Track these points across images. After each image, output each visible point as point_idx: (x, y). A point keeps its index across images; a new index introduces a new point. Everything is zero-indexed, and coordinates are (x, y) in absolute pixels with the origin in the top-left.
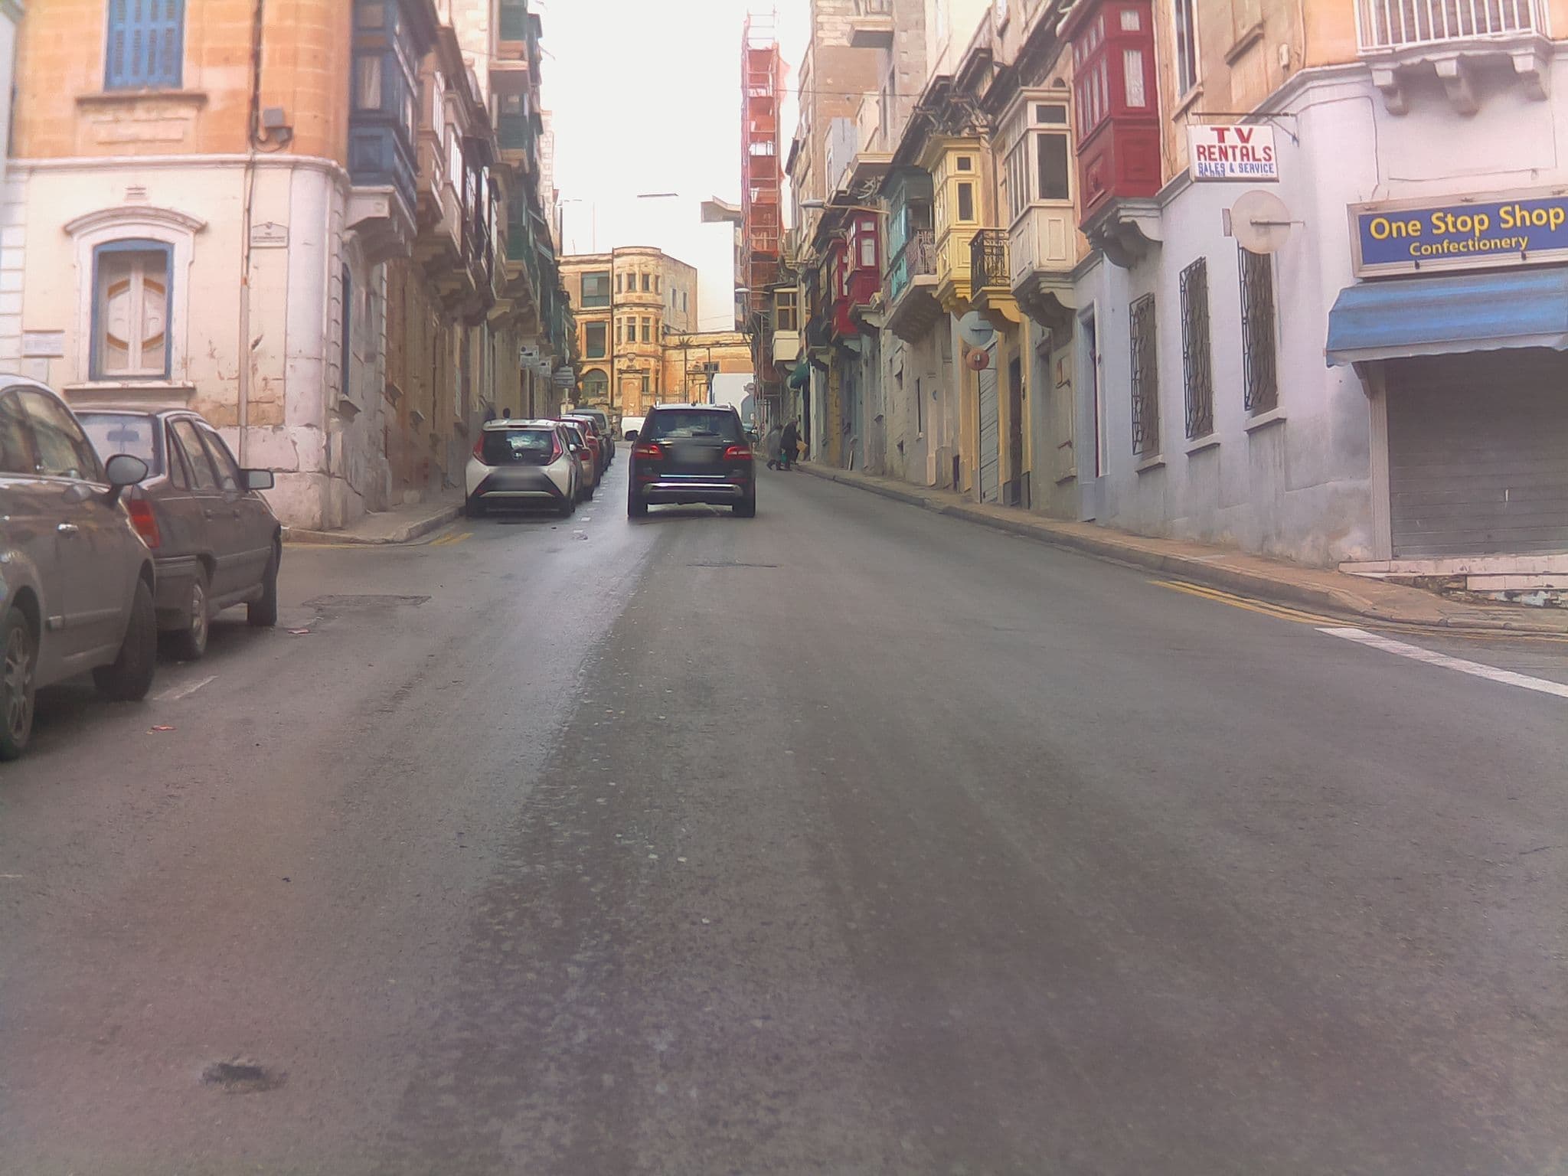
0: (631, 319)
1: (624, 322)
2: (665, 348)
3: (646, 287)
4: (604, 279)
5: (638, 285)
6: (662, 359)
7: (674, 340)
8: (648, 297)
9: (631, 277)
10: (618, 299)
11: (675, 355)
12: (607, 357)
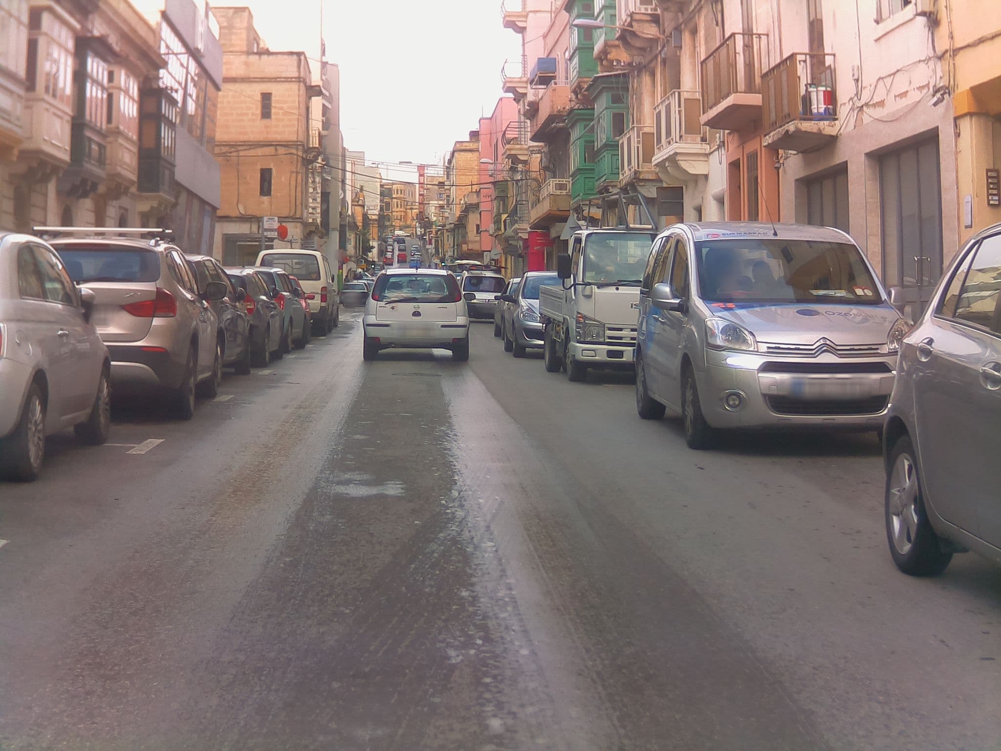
0: (397, 202)
1: (395, 203)
2: (406, 209)
3: (401, 193)
4: (390, 190)
5: (399, 192)
6: (405, 212)
7: (409, 207)
8: (402, 196)
9: (397, 190)
10: (394, 196)
11: (409, 211)
12: (391, 211)
